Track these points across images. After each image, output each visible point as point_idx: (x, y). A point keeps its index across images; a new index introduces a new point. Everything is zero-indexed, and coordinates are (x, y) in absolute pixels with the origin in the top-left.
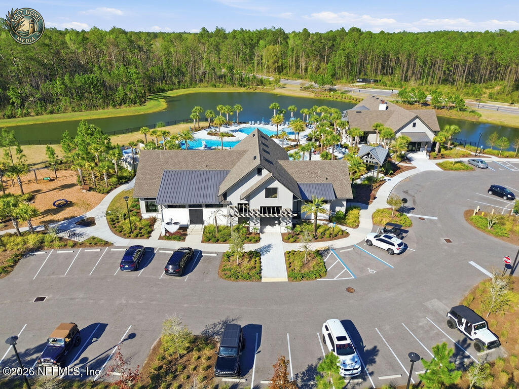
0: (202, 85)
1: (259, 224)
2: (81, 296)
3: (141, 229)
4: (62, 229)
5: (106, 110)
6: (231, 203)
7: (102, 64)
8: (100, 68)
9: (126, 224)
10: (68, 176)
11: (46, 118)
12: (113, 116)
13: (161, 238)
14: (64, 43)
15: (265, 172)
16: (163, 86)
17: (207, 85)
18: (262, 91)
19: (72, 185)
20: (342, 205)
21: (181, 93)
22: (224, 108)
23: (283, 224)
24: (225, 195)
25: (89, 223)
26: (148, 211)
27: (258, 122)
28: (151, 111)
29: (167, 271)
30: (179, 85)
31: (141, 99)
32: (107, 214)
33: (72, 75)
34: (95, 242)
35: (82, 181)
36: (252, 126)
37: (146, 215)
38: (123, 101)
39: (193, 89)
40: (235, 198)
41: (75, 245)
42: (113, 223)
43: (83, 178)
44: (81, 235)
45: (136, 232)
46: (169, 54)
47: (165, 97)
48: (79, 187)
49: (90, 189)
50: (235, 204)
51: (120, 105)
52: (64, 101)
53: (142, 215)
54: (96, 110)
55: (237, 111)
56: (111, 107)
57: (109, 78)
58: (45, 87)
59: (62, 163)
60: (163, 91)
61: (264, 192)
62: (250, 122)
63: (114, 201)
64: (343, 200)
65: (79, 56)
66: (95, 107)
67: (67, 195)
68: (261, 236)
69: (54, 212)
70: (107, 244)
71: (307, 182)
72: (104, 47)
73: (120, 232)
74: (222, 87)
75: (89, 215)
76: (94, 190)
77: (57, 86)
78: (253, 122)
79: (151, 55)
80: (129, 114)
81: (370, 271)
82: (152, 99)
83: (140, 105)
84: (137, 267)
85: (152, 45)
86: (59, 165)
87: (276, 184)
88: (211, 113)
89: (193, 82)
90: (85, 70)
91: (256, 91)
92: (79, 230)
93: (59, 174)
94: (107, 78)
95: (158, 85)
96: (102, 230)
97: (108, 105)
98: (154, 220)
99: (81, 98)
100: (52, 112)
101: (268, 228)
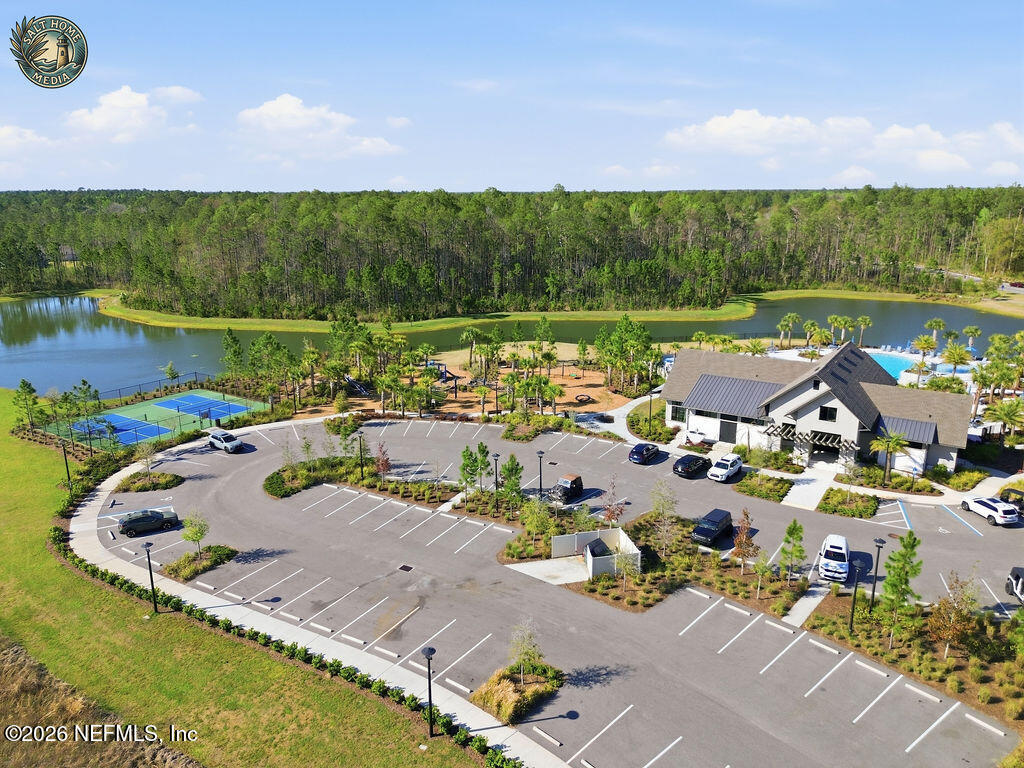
0: (831, 284)
1: (807, 455)
2: (589, 469)
3: (660, 434)
4: (582, 420)
5: (660, 311)
6: (773, 421)
7: (671, 246)
8: (667, 252)
9: (645, 428)
10: (597, 377)
11: (582, 315)
12: (668, 319)
13: (680, 447)
14: (626, 216)
15: (824, 387)
16: (762, 283)
17: (841, 286)
18: (950, 303)
19: (600, 386)
20: (950, 458)
21: (787, 297)
22: (839, 319)
23: (841, 460)
24: (768, 408)
25: (609, 420)
26: (674, 418)
27: (899, 348)
28: (725, 318)
29: (675, 468)
30: (789, 283)
31: (717, 301)
32: (628, 416)
33: (626, 260)
34: (609, 436)
35: (609, 382)
36: (887, 353)
37: (671, 424)
38: (688, 301)
39: (813, 291)
40: (779, 415)
41: (589, 434)
42: (633, 424)
43: (611, 380)
44: (597, 427)
45: (653, 436)
46: (780, 231)
47: (758, 301)
48: (604, 388)
49: (615, 392)
50: (779, 423)
51: (682, 305)
52: (608, 296)
53: (666, 422)
54: (647, 310)
55: (863, 327)
56: (667, 308)
57: (675, 266)
58: (589, 274)
59: (591, 363)
60: (758, 290)
61: (817, 411)
62: (883, 347)
63: (641, 406)
64: (952, 449)
65: (641, 234)
66: (647, 306)
67: (592, 393)
68: (807, 469)
69: (575, 405)
70: (620, 439)
71: (896, 415)
72: (680, 222)
73: (638, 433)
74: (870, 290)
75: (609, 413)
76: (620, 393)
77: (604, 276)
78: (889, 347)
79: (751, 234)
80: (690, 320)
81: (941, 529)
82: (732, 302)
83: (712, 308)
84: (645, 461)
85: (755, 218)
86: (588, 364)
87: (835, 403)
88: (813, 325)
89: (816, 279)
90: (646, 252)
91: (938, 302)
92: (597, 423)
93: (587, 373)
94: (672, 266)
95: (752, 281)
96: (619, 427)
97: (665, 303)
98: (677, 430)
99: (630, 292)
100: (590, 308)
101: (821, 465)
